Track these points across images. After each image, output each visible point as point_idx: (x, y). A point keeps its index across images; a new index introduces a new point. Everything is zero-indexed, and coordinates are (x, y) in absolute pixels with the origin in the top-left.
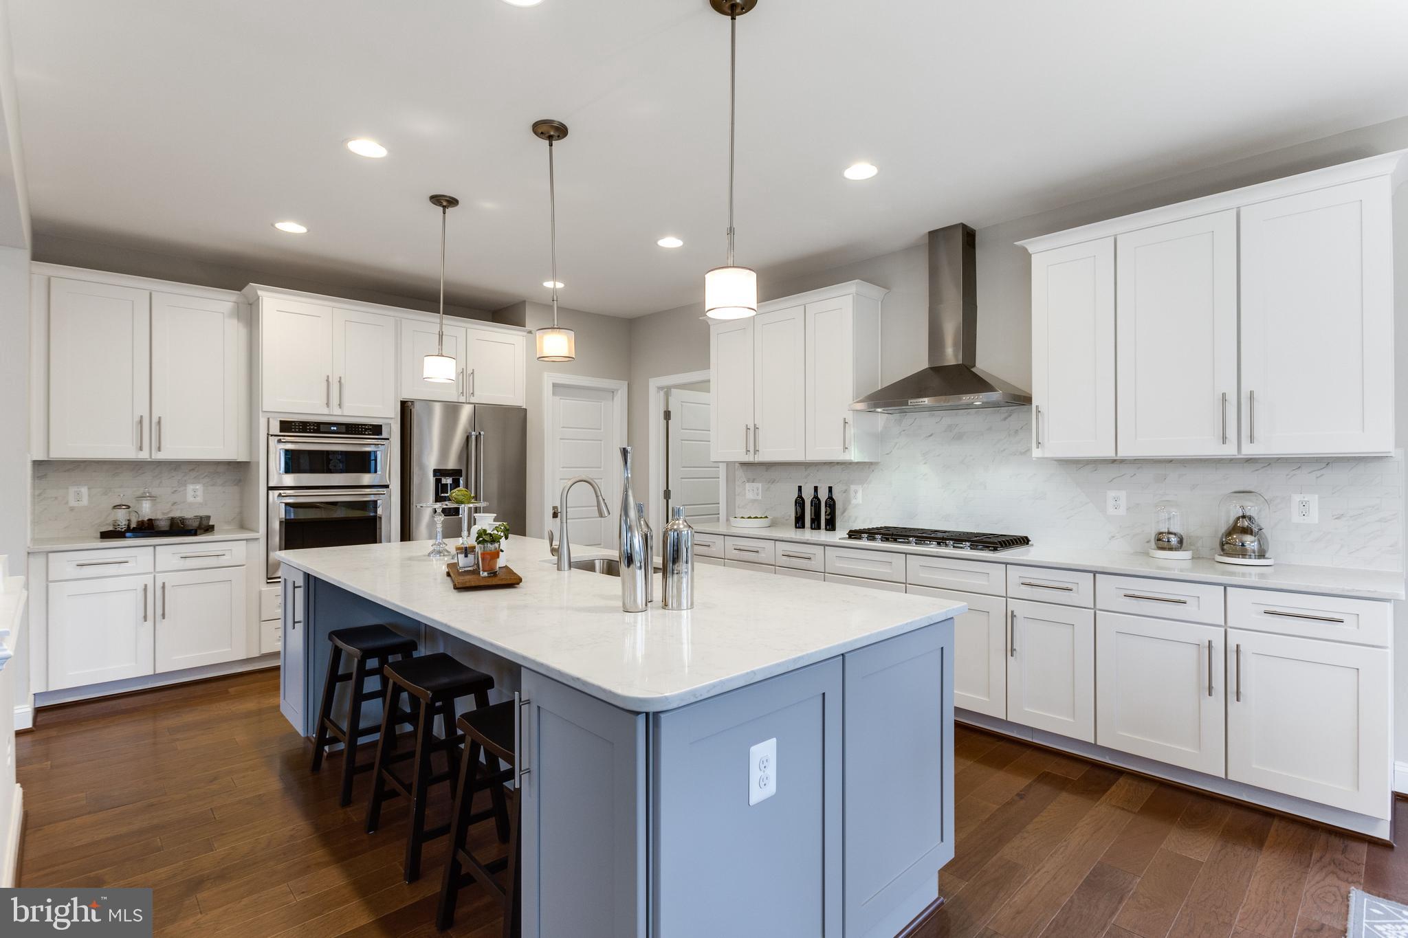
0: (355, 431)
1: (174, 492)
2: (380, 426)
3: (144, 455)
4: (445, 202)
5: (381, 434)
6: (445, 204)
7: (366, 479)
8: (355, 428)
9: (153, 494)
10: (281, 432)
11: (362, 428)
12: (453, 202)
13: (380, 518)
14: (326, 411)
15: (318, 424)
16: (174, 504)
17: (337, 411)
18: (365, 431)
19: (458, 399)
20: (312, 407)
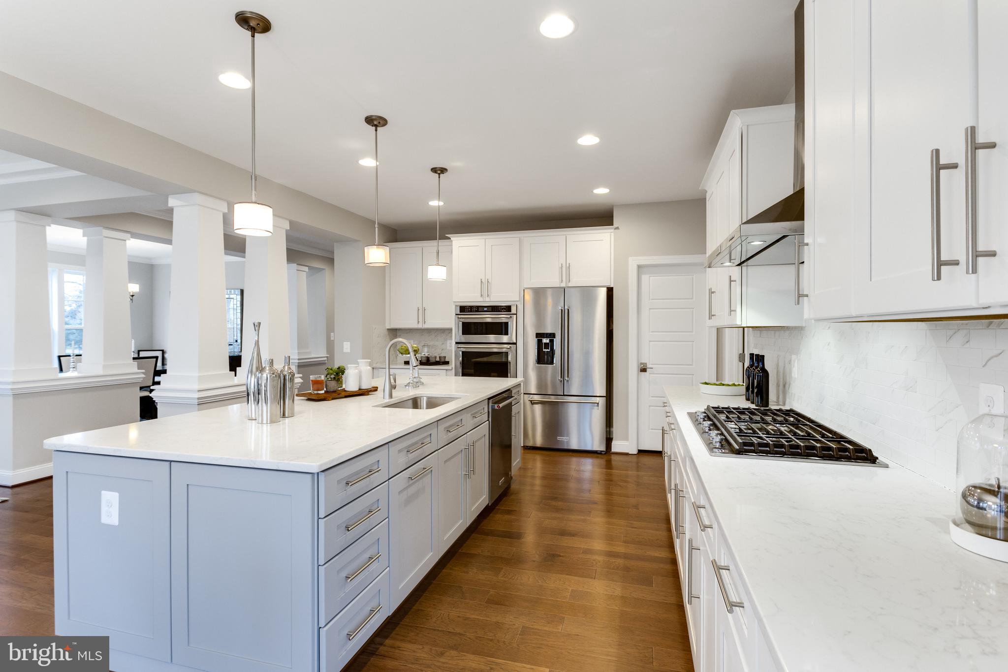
0: (497, 310)
1: (442, 344)
2: (510, 306)
3: (420, 326)
4: (439, 171)
5: (511, 312)
6: (439, 172)
7: (505, 338)
8: (497, 308)
9: (429, 344)
10: (460, 312)
11: (500, 308)
12: (443, 170)
13: (510, 363)
14: (481, 299)
15: (478, 307)
16: (443, 349)
17: (487, 299)
18: (502, 310)
19: (560, 285)
20: (473, 298)
